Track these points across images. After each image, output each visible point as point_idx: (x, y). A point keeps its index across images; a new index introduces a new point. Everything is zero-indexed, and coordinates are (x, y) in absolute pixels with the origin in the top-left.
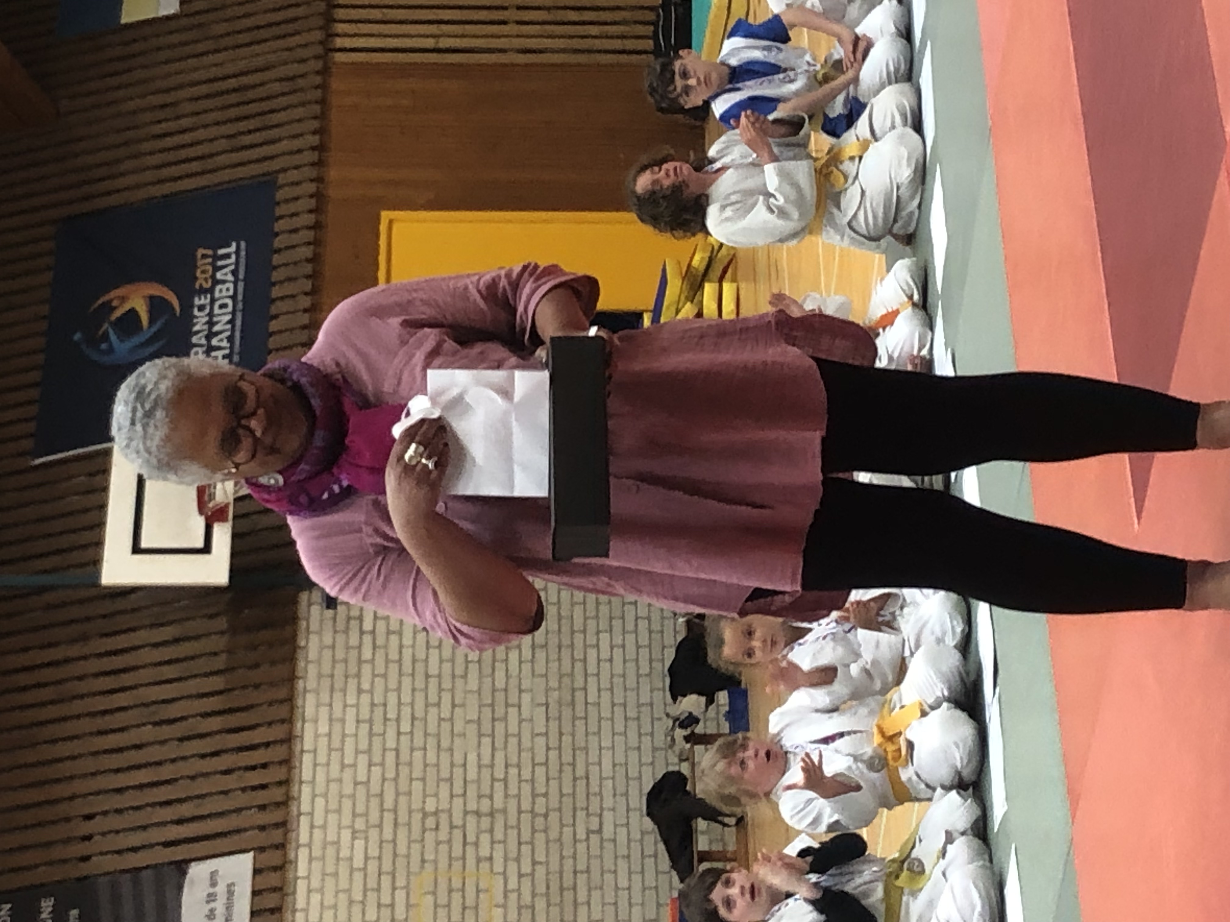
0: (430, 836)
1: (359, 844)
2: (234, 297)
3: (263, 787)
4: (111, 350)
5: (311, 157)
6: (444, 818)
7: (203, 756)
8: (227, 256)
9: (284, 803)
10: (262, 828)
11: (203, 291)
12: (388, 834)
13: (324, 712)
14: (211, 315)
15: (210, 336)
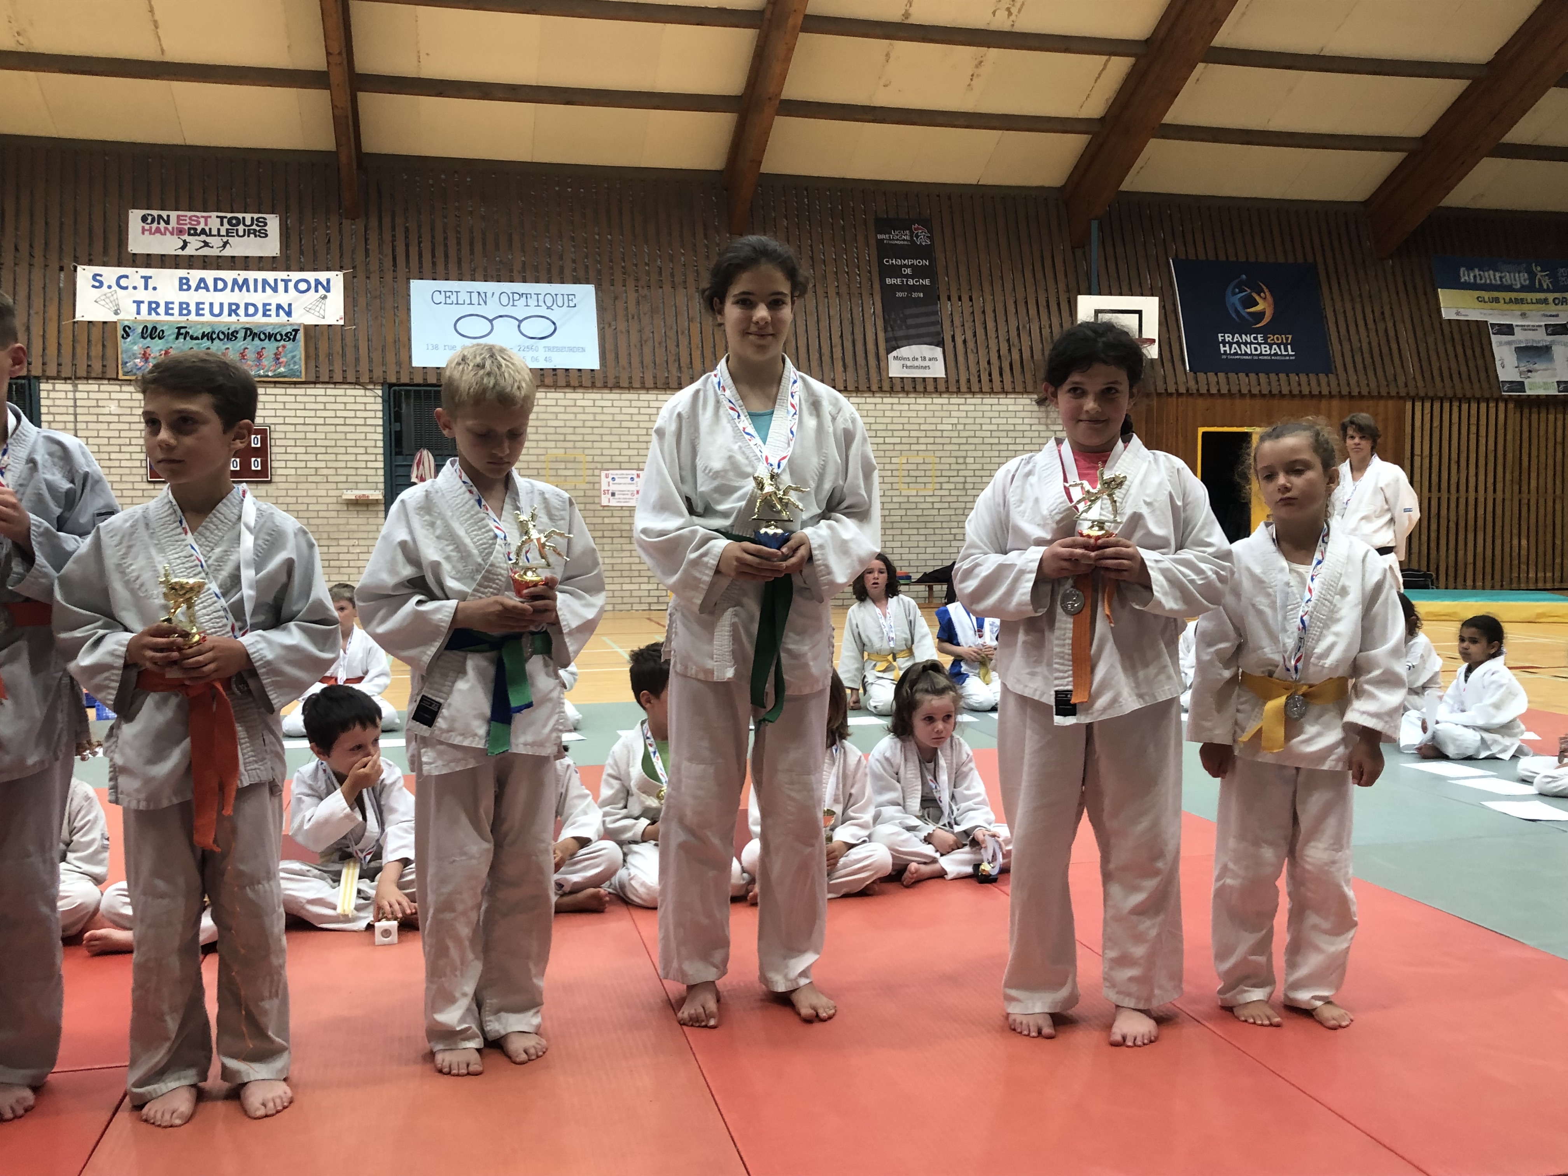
0: (953, 460)
1: (950, 427)
2: (1261, 354)
3: (980, 381)
4: (1234, 294)
5: (1345, 392)
6: (963, 467)
7: (999, 351)
8: (1286, 350)
9: (970, 391)
10: (958, 381)
11: (1265, 339)
12: (954, 440)
13: (1021, 408)
14: (1251, 343)
15: (1238, 343)
